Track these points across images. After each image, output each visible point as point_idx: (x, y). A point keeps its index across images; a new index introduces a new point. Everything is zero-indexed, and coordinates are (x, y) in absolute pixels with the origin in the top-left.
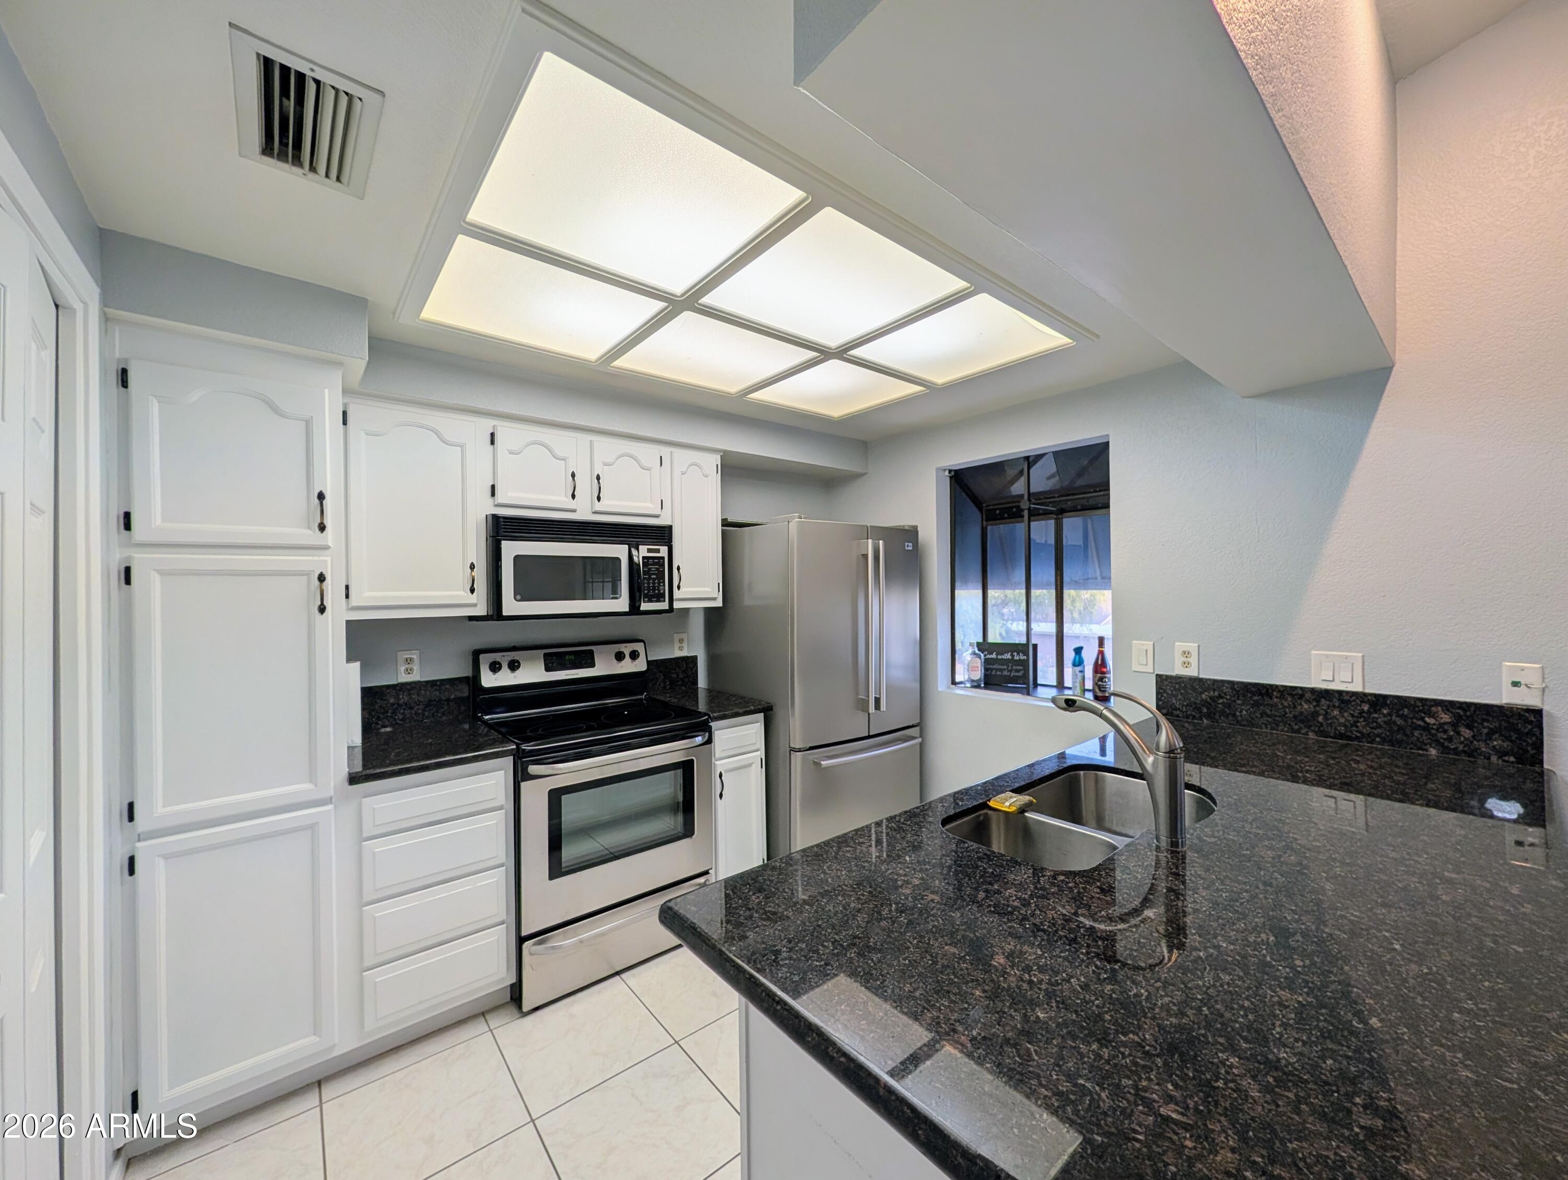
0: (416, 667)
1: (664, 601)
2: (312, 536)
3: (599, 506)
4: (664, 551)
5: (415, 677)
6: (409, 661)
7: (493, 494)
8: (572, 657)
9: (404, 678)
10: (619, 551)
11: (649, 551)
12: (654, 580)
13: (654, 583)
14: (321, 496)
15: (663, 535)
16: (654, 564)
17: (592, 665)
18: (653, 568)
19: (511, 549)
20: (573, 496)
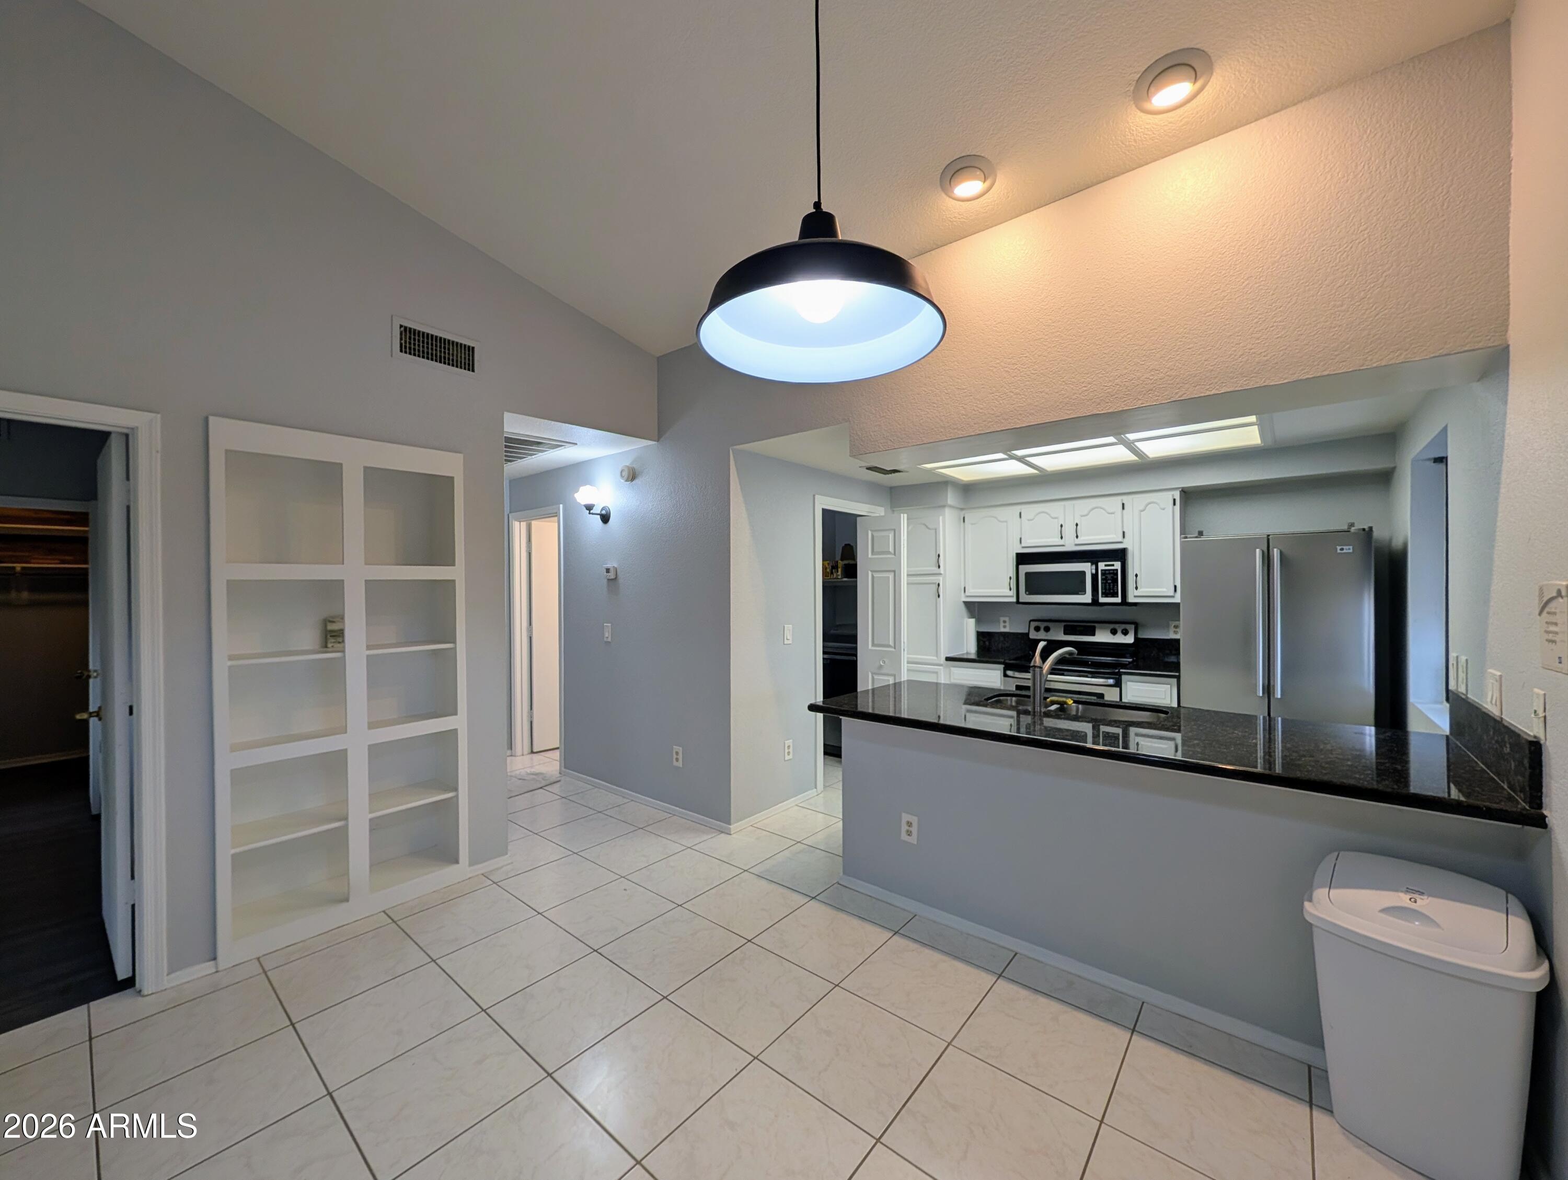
0: (1007, 624)
1: (1118, 597)
2: (935, 570)
3: (1078, 541)
4: (1117, 565)
5: (1007, 630)
6: (1005, 622)
7: (1021, 542)
8: (1082, 628)
9: (1003, 630)
10: (1086, 567)
11: (1106, 565)
12: (1110, 583)
13: (1110, 586)
14: (939, 556)
15: (1120, 555)
16: (1110, 574)
17: (1094, 635)
18: (1109, 577)
19: (1024, 569)
20: (1062, 538)
